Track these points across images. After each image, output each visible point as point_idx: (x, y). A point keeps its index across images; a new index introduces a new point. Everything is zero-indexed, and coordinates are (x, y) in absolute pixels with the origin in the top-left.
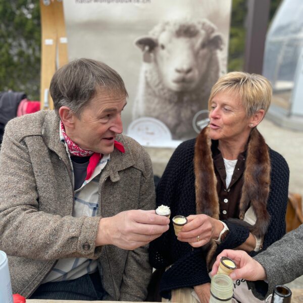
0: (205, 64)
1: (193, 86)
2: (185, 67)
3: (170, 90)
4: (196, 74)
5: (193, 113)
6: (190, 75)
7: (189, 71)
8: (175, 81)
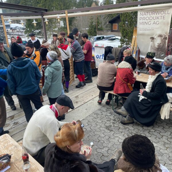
0: (164, 43)
1: (161, 47)
2: (160, 43)
3: (156, 48)
4: (161, 44)
5: (160, 53)
6: (160, 45)
7: (160, 44)
8: (157, 46)
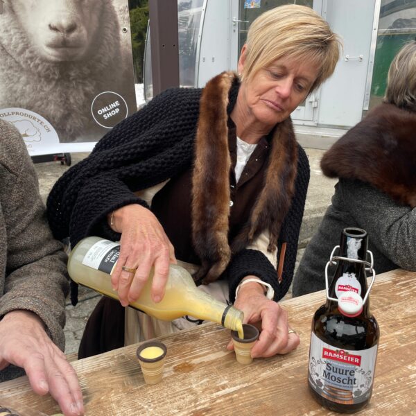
8: (51, 46)
